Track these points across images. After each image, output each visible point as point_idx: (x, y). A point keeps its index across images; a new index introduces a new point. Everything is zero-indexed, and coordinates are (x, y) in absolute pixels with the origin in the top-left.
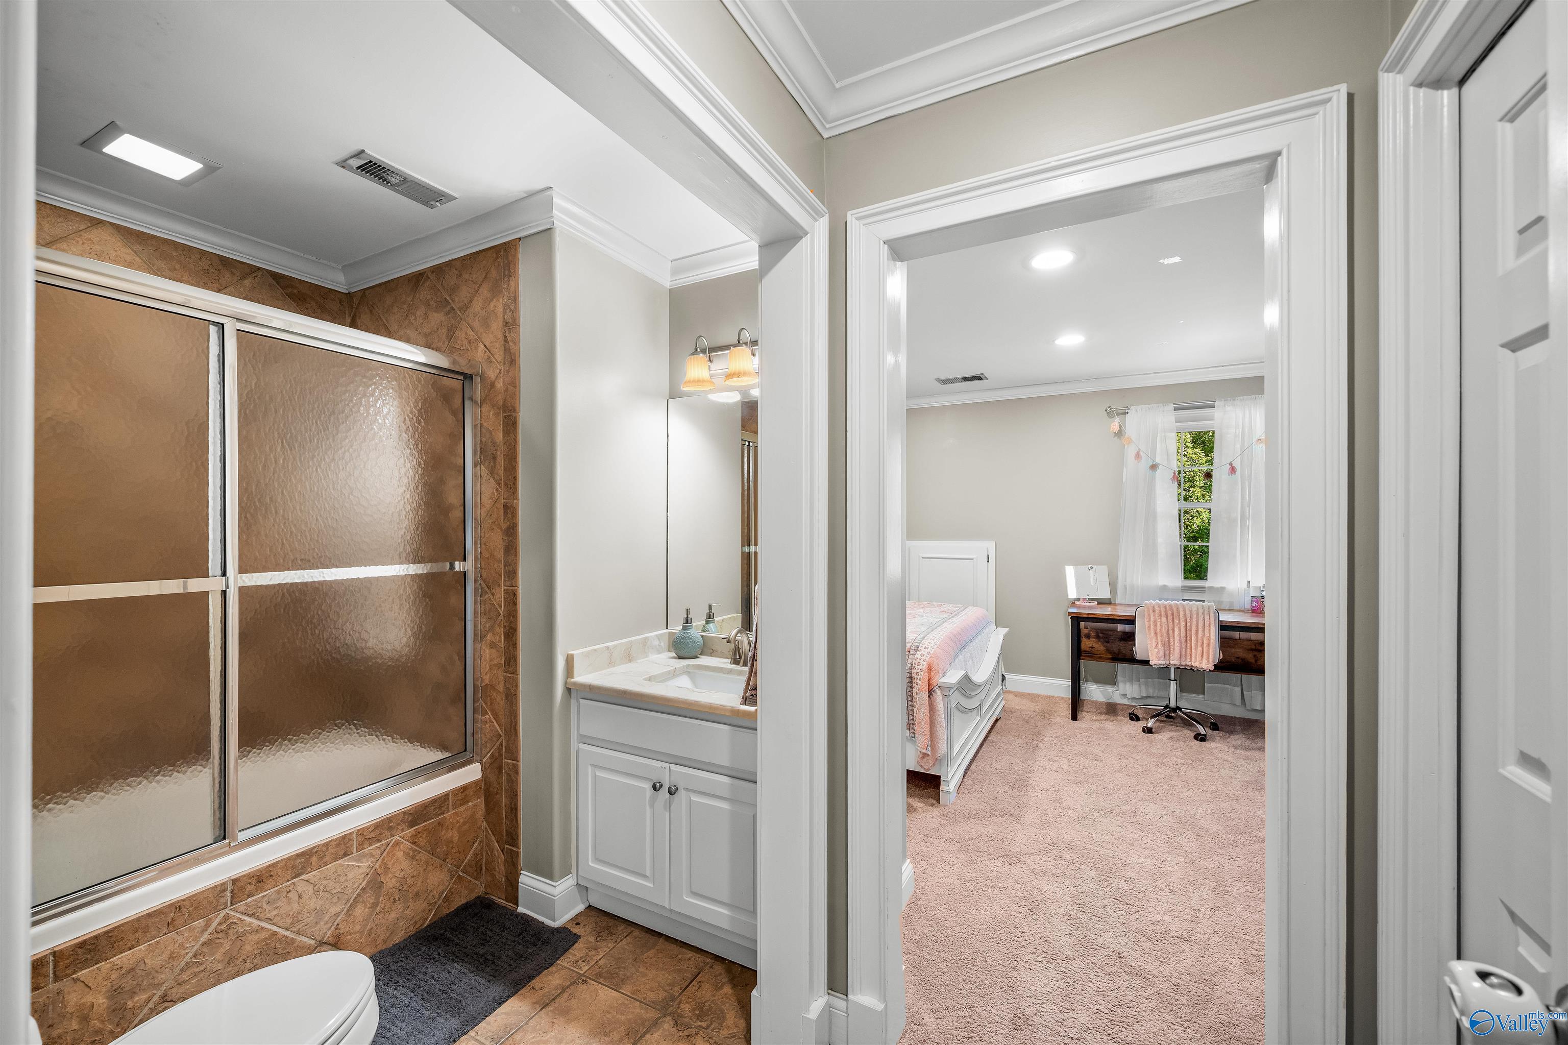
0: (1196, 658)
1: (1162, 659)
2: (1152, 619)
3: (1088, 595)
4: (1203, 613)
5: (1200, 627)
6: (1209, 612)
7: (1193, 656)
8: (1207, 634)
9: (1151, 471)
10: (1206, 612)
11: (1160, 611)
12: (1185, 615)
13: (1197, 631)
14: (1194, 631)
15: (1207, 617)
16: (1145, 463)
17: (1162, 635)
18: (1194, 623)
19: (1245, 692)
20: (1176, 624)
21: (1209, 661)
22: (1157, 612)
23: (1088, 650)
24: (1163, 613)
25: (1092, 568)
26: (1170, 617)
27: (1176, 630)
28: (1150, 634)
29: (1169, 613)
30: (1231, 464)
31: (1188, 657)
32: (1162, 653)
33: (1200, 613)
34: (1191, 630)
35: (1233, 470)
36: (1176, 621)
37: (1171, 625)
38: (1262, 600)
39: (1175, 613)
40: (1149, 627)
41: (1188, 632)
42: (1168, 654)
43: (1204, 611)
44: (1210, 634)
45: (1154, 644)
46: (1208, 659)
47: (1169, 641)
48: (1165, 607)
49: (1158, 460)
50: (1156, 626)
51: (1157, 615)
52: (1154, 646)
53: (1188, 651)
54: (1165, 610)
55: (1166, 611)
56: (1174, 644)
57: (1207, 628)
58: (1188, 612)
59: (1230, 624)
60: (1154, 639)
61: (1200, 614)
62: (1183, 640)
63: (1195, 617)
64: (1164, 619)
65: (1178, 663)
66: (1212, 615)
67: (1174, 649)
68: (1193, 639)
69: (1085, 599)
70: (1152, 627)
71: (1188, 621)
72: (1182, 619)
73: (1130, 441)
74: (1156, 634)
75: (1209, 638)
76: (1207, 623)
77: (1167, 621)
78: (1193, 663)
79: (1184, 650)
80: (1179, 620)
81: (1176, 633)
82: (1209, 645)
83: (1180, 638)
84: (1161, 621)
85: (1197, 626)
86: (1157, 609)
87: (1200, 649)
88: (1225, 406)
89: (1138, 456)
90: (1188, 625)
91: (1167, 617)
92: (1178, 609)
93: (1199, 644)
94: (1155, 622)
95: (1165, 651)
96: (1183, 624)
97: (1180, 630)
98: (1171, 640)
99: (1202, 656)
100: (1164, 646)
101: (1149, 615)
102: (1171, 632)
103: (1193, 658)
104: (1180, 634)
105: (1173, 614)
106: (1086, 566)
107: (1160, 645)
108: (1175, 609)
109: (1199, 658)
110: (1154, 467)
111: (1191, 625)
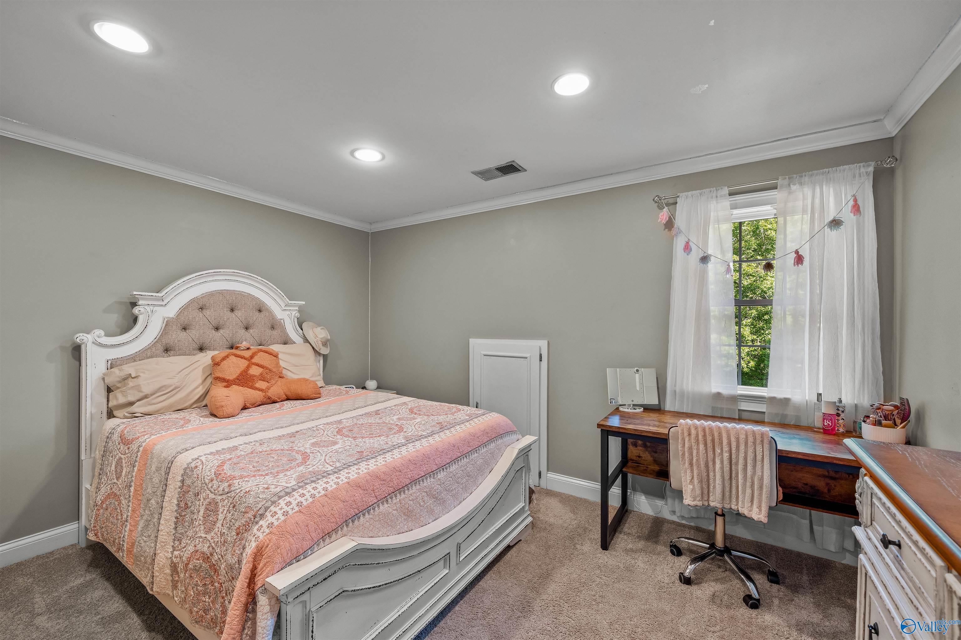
0: (743, 502)
1: (698, 499)
2: (687, 445)
3: (633, 401)
4: (754, 443)
5: (750, 462)
6: (762, 441)
7: (740, 497)
8: (759, 473)
9: (701, 264)
10: (758, 441)
11: (697, 435)
12: (730, 444)
13: (745, 465)
14: (740, 467)
15: (759, 448)
16: (696, 255)
17: (699, 466)
18: (742, 455)
19: (815, 527)
20: (717, 454)
21: (760, 510)
22: (693, 436)
23: (634, 458)
24: (700, 437)
25: (637, 371)
26: (709, 444)
27: (718, 462)
28: (684, 463)
29: (709, 439)
30: (797, 252)
31: (734, 500)
32: (698, 492)
33: (749, 441)
34: (737, 464)
35: (799, 259)
36: (718, 451)
37: (710, 454)
38: (837, 418)
39: (717, 440)
40: (683, 454)
41: (733, 467)
42: (706, 492)
43: (755, 439)
44: (762, 472)
45: (689, 478)
46: (760, 507)
47: (708, 475)
48: (704, 430)
49: (710, 252)
50: (691, 454)
51: (693, 440)
52: (688, 481)
53: (734, 492)
54: (703, 434)
55: (705, 436)
56: (715, 480)
57: (759, 464)
58: (733, 439)
59: (794, 456)
60: (688, 471)
61: (750, 444)
62: (727, 477)
63: (742, 447)
64: (702, 447)
65: (719, 505)
66: (766, 446)
67: (714, 487)
68: (740, 476)
69: (629, 405)
70: (687, 454)
71: (734, 451)
72: (726, 449)
73: (680, 232)
74: (691, 464)
75: (761, 479)
76: (759, 457)
77: (706, 449)
78: (740, 509)
79: (727, 489)
80: (722, 450)
81: (718, 466)
82: (761, 488)
83: (723, 472)
84: (698, 449)
85: (745, 459)
86: (693, 432)
87: (749, 491)
88: (789, 185)
89: (687, 248)
90: (734, 456)
91: (706, 445)
92: (720, 434)
93: (748, 484)
94: (690, 448)
95: (702, 488)
96: (726, 455)
97: (722, 462)
98: (711, 474)
99: (752, 501)
100: (701, 482)
101: (683, 440)
102: (711, 464)
103: (740, 503)
104: (722, 468)
105: (713, 441)
106: (631, 369)
107: (696, 481)
108: (716, 435)
109: (747, 504)
110: (705, 259)
111: (737, 457)
